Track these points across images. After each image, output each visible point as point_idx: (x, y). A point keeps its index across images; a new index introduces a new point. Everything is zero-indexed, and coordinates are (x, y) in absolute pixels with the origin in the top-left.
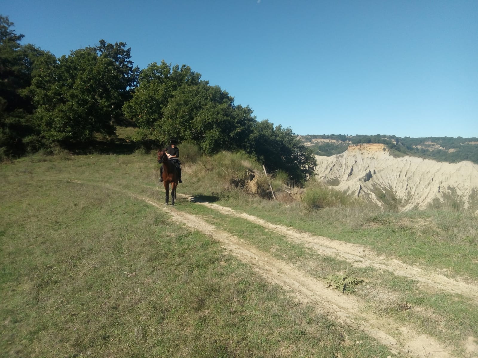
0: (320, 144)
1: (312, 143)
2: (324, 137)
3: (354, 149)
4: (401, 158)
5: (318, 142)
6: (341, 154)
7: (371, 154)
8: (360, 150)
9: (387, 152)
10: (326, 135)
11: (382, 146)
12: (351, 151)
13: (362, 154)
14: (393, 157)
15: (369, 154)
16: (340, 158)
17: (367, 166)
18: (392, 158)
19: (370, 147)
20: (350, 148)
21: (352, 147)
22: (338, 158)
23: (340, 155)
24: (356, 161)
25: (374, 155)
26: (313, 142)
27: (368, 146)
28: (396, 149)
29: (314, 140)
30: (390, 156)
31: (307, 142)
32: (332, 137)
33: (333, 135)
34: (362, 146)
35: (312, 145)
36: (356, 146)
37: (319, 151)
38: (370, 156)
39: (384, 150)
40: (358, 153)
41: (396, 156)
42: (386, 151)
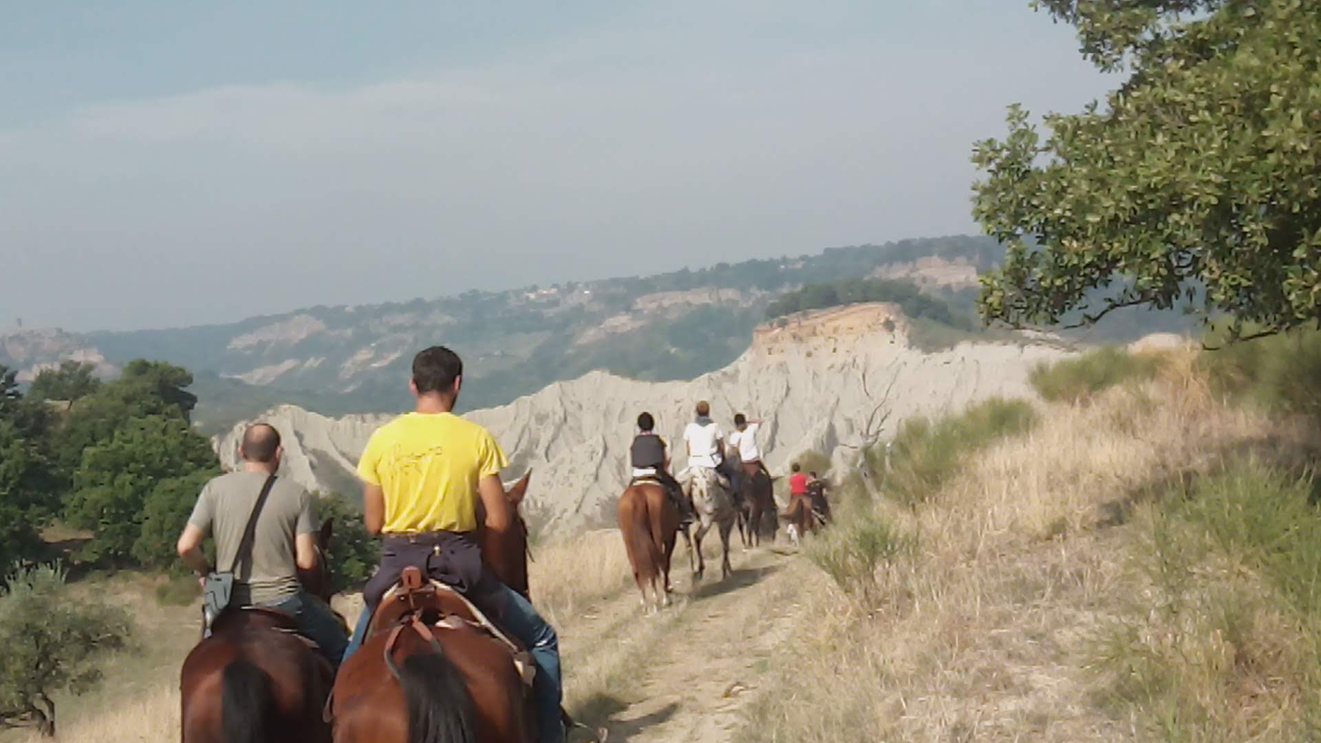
0: (672, 316)
1: (636, 314)
2: (683, 280)
3: (775, 340)
4: (946, 355)
5: (660, 307)
6: (728, 369)
7: (841, 350)
8: (801, 340)
9: (900, 336)
10: (693, 269)
11: (878, 311)
12: (764, 349)
13: (809, 355)
14: (919, 351)
15: (835, 350)
16: (727, 386)
17: (833, 401)
18: (916, 355)
19: (837, 323)
20: (761, 336)
21: (766, 331)
22: (719, 386)
23: (725, 374)
24: (788, 389)
25: (853, 354)
26: (641, 311)
27: (831, 320)
28: (934, 317)
29: (645, 304)
30: (910, 348)
31: (613, 314)
32: (719, 276)
33: (722, 267)
34: (804, 323)
35: (638, 324)
36: (783, 324)
37: (673, 350)
38: (839, 359)
39: (889, 326)
40: (793, 354)
41: (929, 345)
42: (896, 331)
